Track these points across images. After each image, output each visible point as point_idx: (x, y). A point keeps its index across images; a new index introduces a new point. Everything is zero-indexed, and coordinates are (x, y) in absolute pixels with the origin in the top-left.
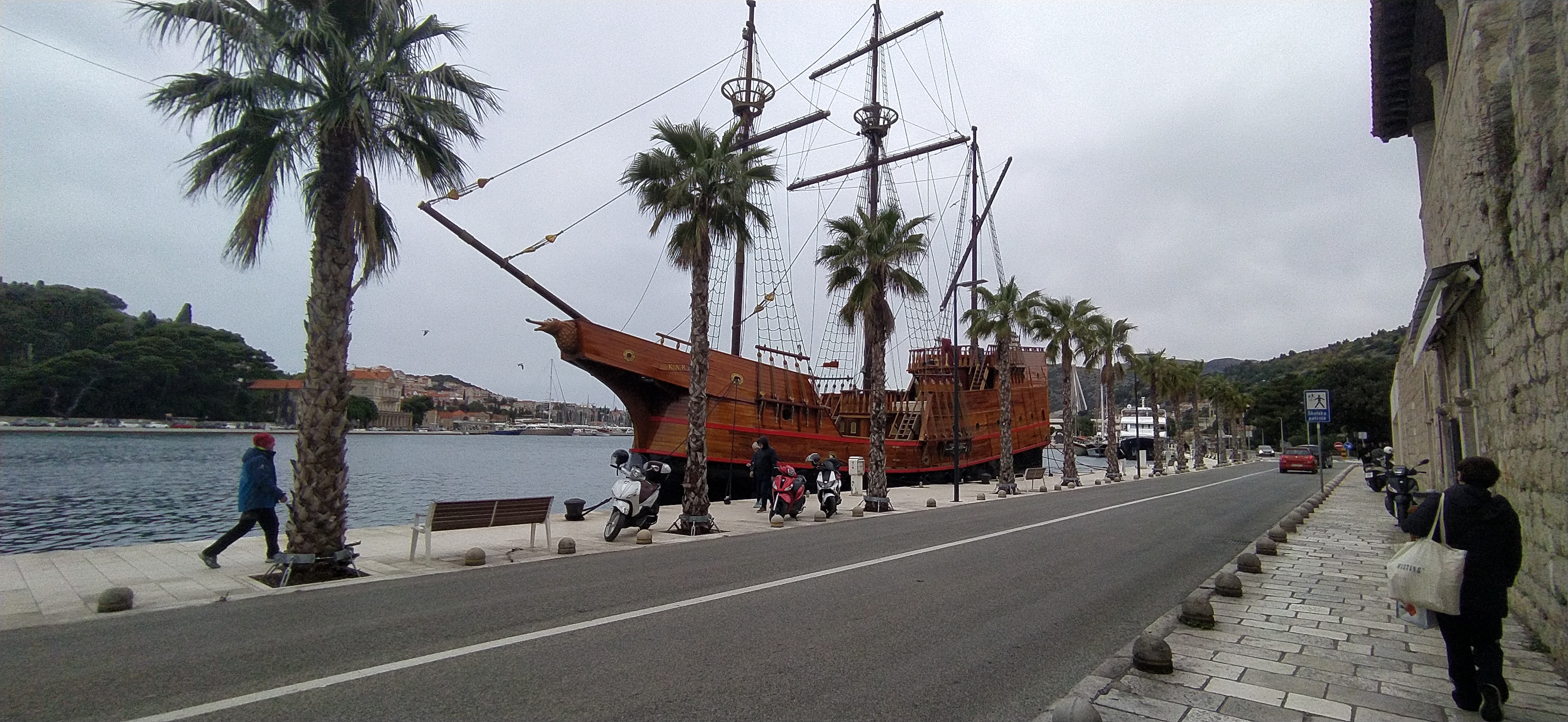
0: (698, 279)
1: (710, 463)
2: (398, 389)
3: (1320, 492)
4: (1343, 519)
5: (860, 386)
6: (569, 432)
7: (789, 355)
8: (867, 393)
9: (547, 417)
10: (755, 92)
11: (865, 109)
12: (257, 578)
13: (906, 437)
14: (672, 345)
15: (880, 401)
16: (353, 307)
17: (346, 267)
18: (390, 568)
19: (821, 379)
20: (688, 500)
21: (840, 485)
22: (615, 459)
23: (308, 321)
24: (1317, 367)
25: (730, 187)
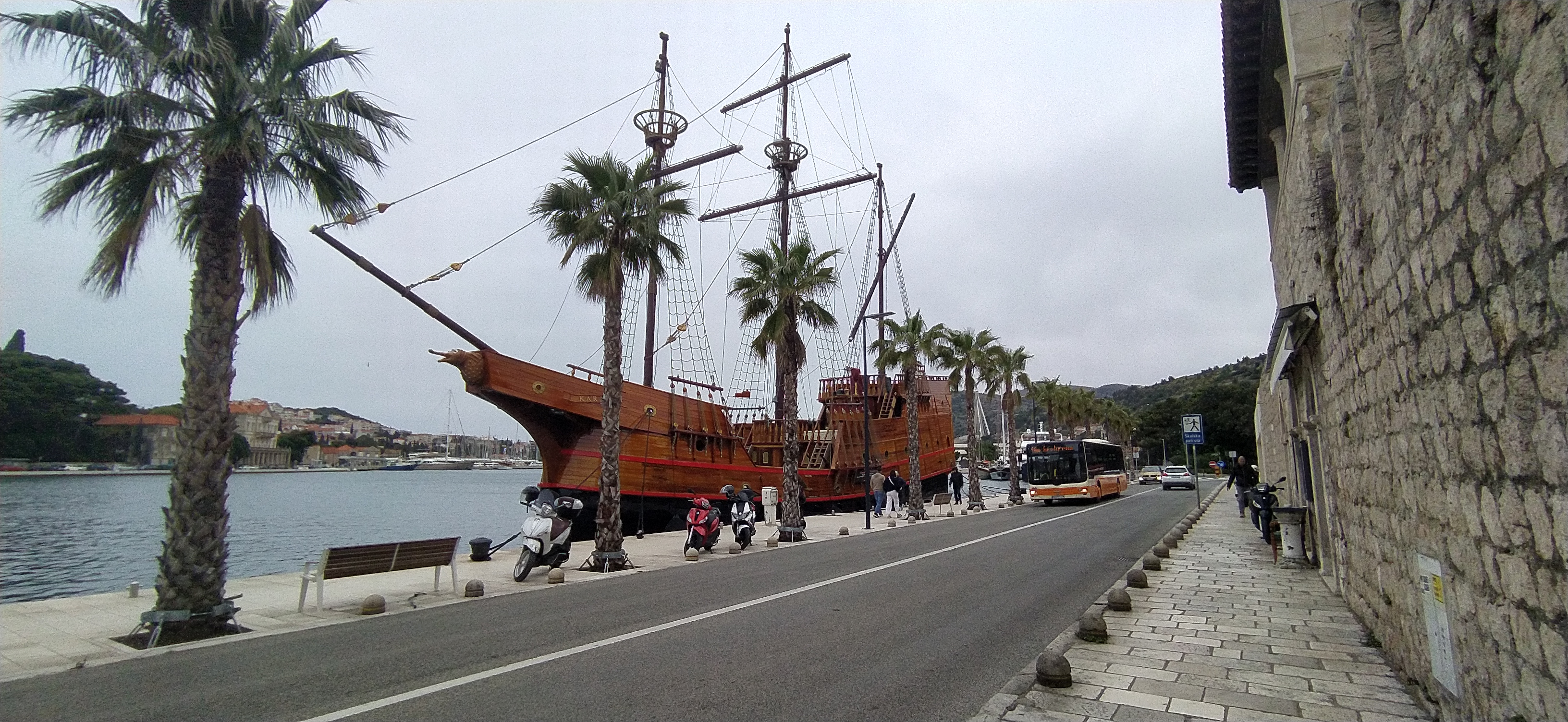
0: (611, 312)
1: (625, 497)
2: (275, 423)
3: (1197, 509)
4: (1217, 534)
5: (772, 416)
6: (469, 466)
7: (703, 386)
8: (779, 423)
9: (444, 450)
10: (668, 124)
11: (776, 144)
12: (119, 640)
13: (818, 466)
14: (584, 376)
15: (793, 431)
16: (238, 340)
17: (232, 299)
18: (275, 621)
19: (732, 409)
20: (601, 536)
21: (754, 516)
22: (525, 496)
23: (185, 356)
24: (1193, 391)
25: (644, 221)
